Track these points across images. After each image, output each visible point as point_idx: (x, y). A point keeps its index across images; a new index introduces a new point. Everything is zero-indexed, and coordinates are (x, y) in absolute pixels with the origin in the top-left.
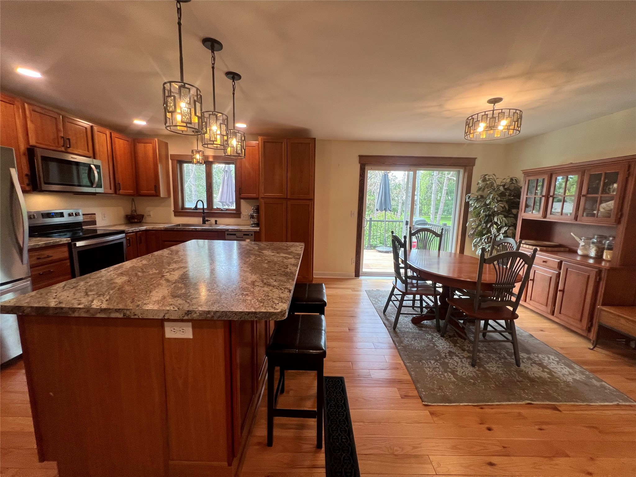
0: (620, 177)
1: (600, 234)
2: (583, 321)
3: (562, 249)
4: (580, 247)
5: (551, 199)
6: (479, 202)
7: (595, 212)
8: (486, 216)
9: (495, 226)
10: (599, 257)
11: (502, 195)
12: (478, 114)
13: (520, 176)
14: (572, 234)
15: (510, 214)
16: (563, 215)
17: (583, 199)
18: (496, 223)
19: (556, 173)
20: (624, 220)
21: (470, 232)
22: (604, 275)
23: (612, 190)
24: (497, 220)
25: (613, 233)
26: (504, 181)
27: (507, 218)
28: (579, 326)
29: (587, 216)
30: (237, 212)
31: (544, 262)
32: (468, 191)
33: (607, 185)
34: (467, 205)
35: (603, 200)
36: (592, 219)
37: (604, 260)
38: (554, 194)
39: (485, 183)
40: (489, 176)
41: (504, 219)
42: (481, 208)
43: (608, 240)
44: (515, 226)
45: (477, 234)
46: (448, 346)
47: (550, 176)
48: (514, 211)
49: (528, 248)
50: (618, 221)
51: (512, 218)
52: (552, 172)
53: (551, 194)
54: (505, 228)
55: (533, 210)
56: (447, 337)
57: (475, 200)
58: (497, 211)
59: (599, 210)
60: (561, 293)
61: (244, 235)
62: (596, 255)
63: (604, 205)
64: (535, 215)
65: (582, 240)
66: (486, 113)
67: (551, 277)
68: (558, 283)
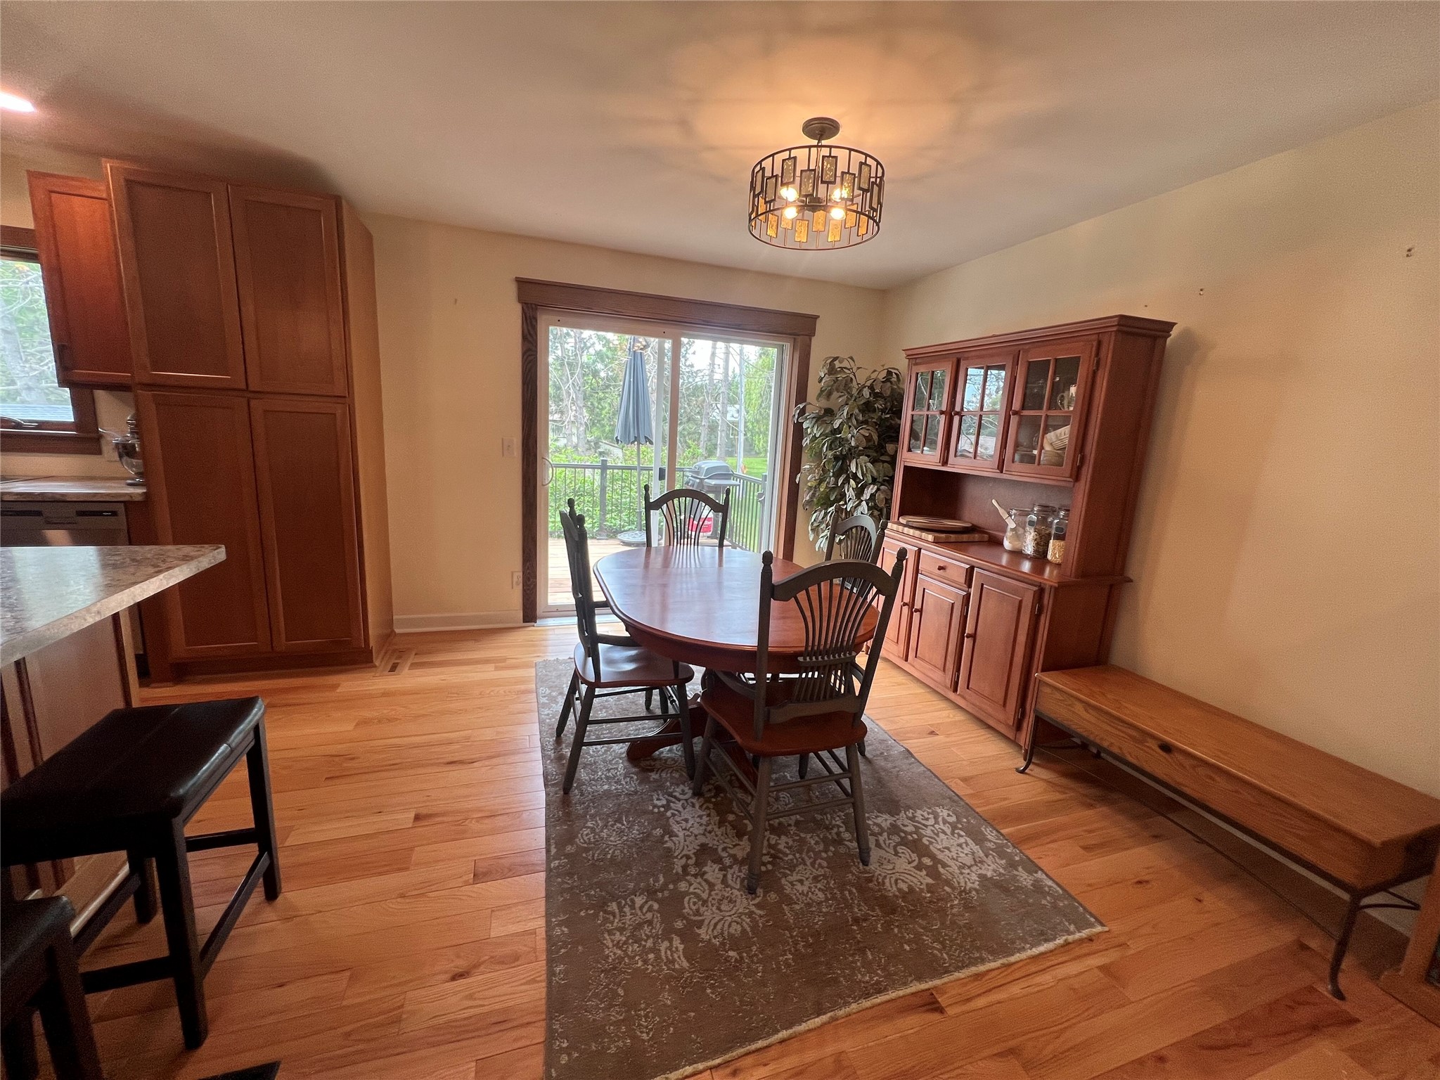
0: (1082, 372)
1: (1044, 503)
2: (1008, 704)
3: (977, 536)
4: (1009, 534)
5: (956, 419)
6: (821, 424)
7: (1035, 452)
8: (836, 458)
9: (852, 482)
10: (1040, 557)
11: (867, 407)
12: (773, 155)
13: (901, 364)
14: (994, 501)
15: (882, 455)
16: (978, 458)
17: (1014, 420)
18: (855, 477)
19: (967, 359)
20: (1087, 472)
21: (805, 496)
22: (1048, 600)
23: (1066, 403)
24: (857, 468)
25: (1066, 502)
26: (874, 376)
27: (877, 464)
28: (1001, 716)
29: (1021, 461)
30: (82, 435)
31: (940, 568)
32: (801, 395)
33: (1058, 390)
34: (799, 432)
35: (1052, 426)
36: (1027, 467)
37: (1049, 562)
38: (962, 409)
39: (833, 377)
40: (840, 362)
41: (869, 465)
42: (823, 439)
43: (1057, 516)
44: (890, 481)
45: (819, 500)
46: (701, 830)
47: (955, 364)
48: (890, 448)
49: (913, 537)
50: (1076, 476)
51: (886, 465)
52: (958, 356)
53: (957, 409)
54: (872, 486)
55: (924, 446)
56: (708, 795)
57: (815, 420)
58: (857, 447)
59: (1042, 448)
60: (971, 640)
61: (81, 514)
62: (1035, 551)
63: (1051, 436)
64: (927, 458)
65: (1010, 516)
66: (794, 153)
67: (953, 604)
68: (966, 617)
